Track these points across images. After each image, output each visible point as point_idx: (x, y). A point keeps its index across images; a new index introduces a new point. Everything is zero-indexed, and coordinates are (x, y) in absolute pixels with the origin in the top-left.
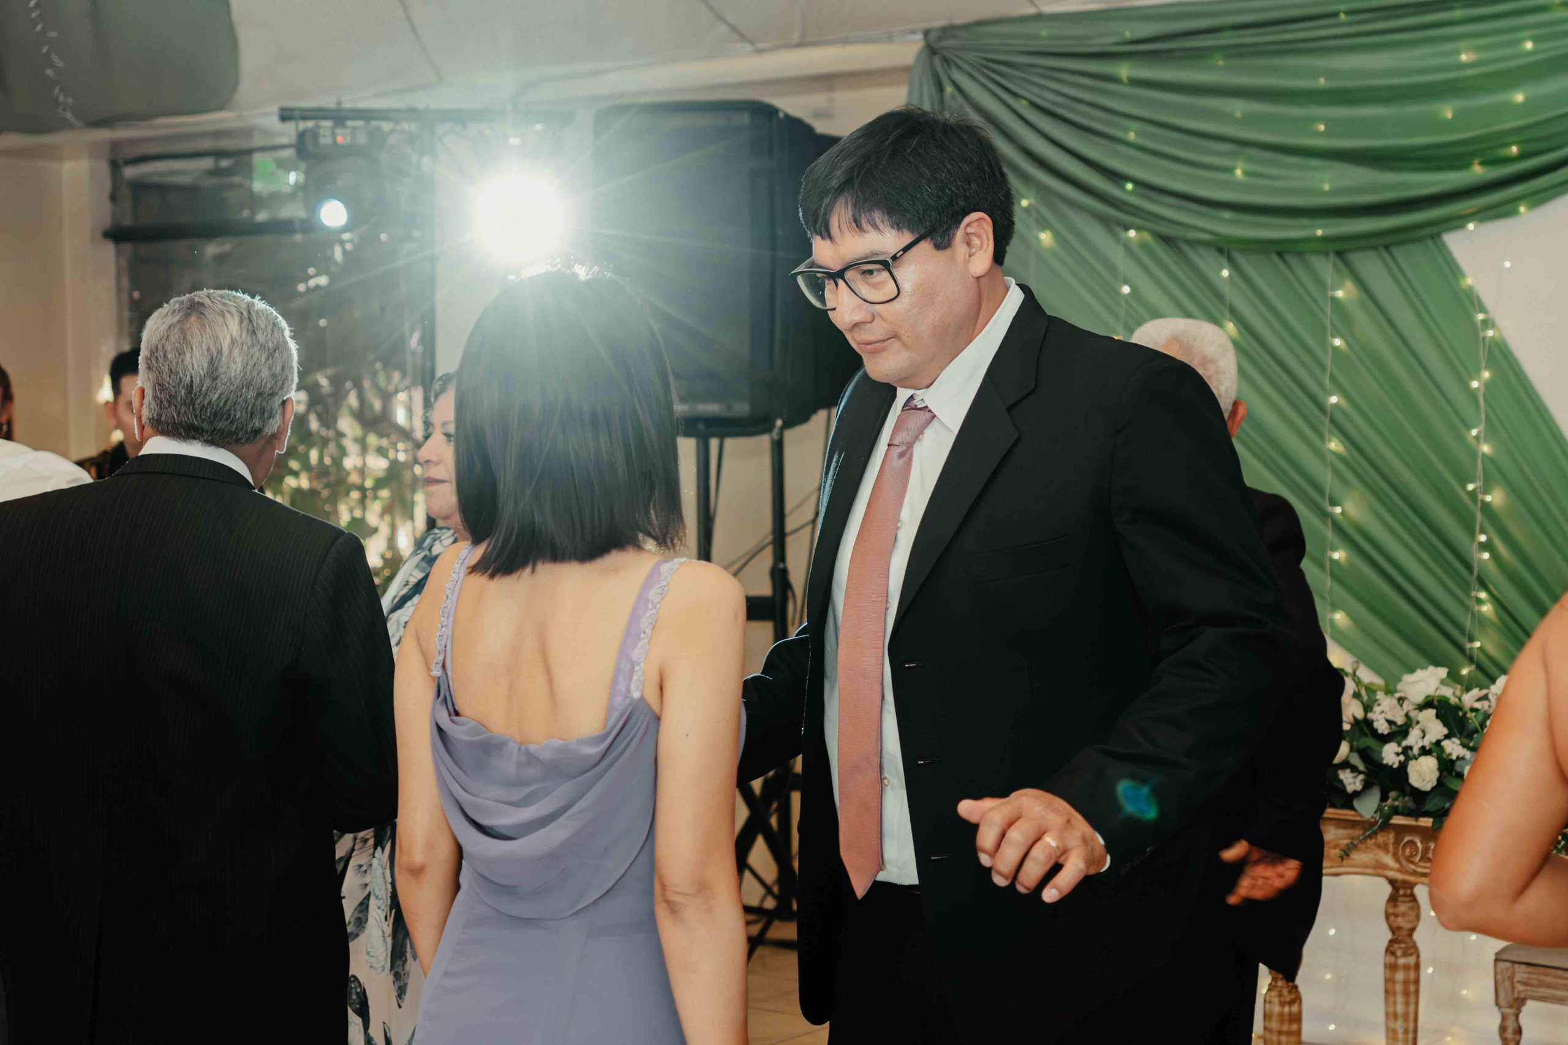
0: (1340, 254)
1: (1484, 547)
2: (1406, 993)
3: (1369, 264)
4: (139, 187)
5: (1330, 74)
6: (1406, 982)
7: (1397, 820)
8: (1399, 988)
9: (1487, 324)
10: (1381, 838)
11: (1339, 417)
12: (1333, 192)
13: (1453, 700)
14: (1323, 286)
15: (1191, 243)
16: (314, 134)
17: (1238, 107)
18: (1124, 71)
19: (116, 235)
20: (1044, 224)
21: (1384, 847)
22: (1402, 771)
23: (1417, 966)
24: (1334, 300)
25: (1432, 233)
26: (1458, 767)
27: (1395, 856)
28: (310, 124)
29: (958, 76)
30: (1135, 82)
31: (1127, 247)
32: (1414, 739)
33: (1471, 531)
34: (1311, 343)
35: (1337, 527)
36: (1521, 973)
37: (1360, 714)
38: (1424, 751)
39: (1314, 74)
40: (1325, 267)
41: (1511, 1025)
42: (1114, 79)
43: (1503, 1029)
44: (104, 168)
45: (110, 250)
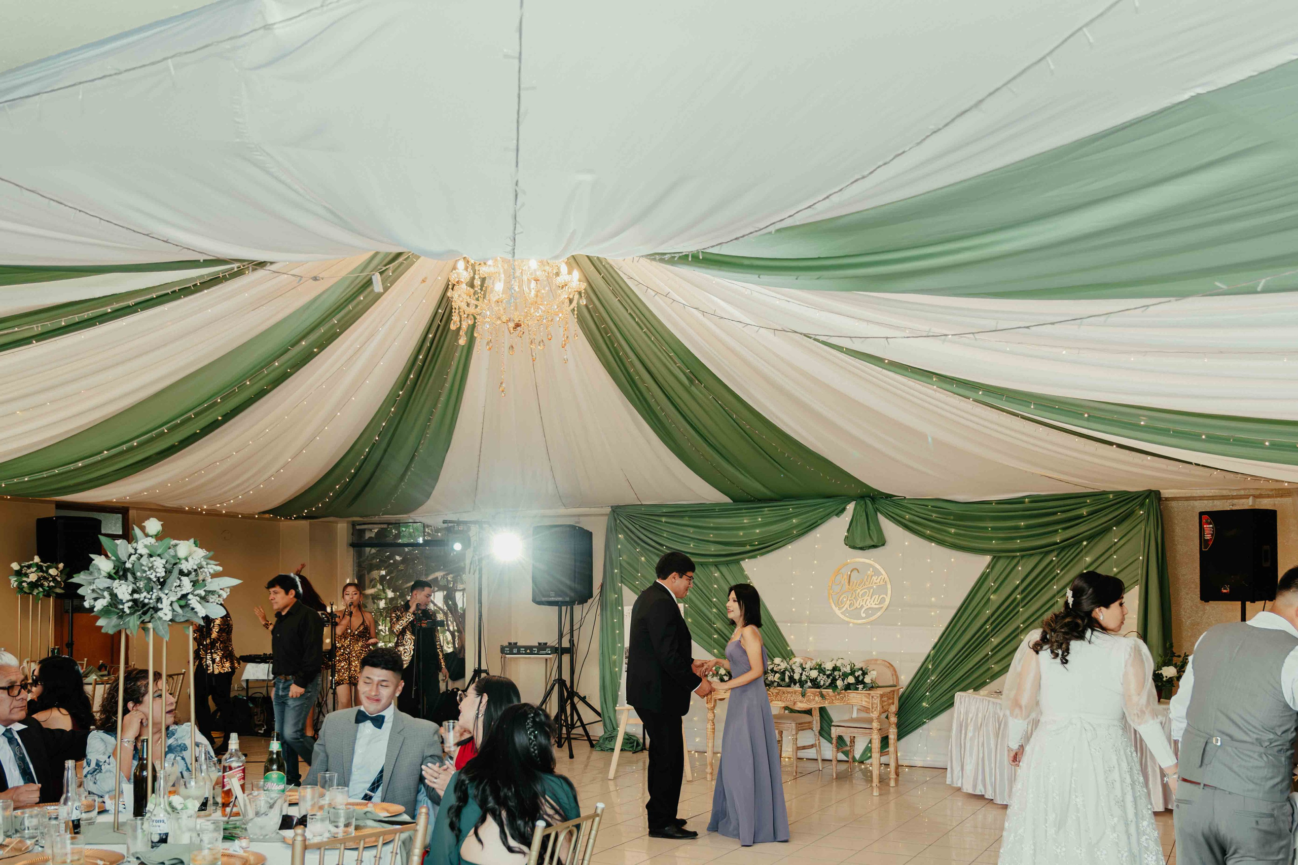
0: (715, 565)
3: (724, 569)
4: (358, 532)
5: (714, 523)
12: (714, 551)
14: (711, 572)
16: (453, 527)
17: (692, 530)
18: (664, 519)
19: (353, 545)
20: (642, 555)
24: (714, 576)
25: (737, 562)
28: (450, 524)
29: (621, 519)
30: (666, 522)
34: (708, 586)
35: (715, 629)
39: (710, 523)
40: (713, 569)
42: (662, 522)
44: (351, 526)
45: (351, 549)
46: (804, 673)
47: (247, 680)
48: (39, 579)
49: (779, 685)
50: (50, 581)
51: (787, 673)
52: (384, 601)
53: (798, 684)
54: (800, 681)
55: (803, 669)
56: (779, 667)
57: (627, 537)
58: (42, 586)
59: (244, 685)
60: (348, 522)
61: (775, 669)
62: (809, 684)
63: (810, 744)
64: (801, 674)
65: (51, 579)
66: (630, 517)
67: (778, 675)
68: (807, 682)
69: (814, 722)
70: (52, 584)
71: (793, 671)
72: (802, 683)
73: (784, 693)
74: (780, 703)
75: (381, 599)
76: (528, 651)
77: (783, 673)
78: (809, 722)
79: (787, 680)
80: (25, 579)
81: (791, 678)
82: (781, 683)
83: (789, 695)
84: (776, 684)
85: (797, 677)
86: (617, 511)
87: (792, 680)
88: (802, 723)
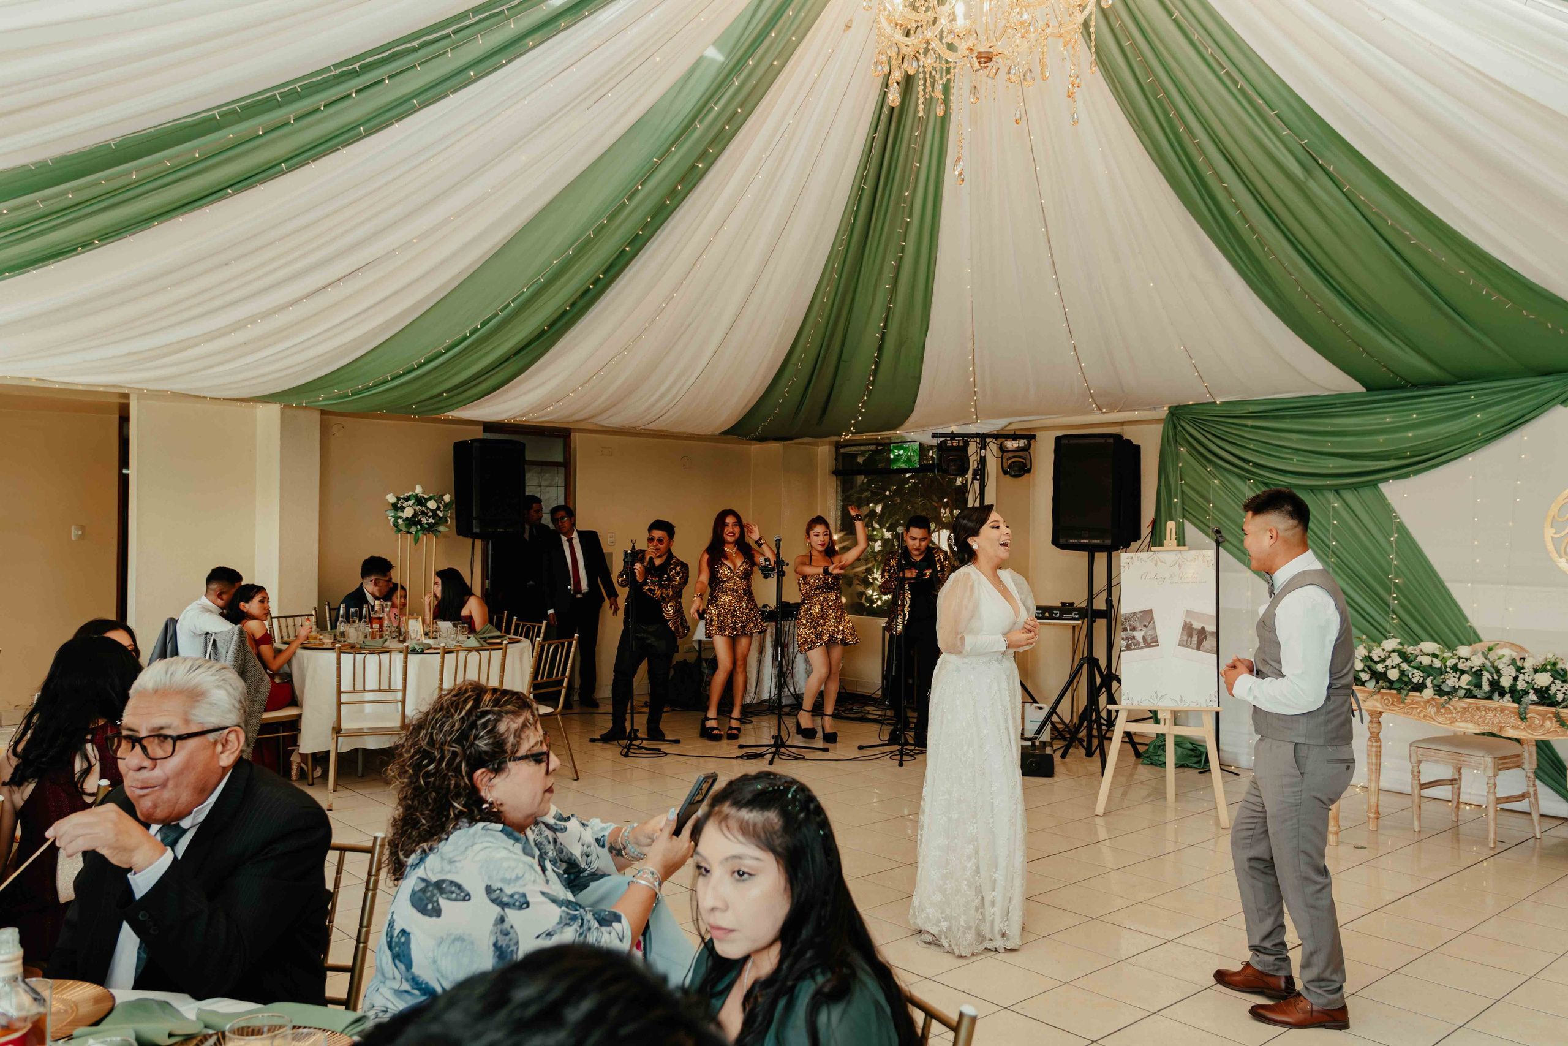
0: (1336, 491)
1: (1395, 599)
2: (1377, 756)
3: (1349, 496)
4: (844, 454)
5: (1332, 425)
6: (1377, 752)
7: (1382, 691)
8: (1373, 754)
9: (1396, 517)
10: (1375, 697)
11: (1335, 550)
12: (1334, 468)
13: (1404, 650)
14: (1328, 502)
16: (945, 442)
17: (1295, 436)
18: (1249, 423)
19: (836, 472)
20: (1215, 477)
21: (1377, 700)
22: (1385, 674)
23: (1380, 746)
24: (1333, 507)
25: (1374, 484)
26: (1406, 673)
27: (1381, 703)
28: (943, 439)
29: (1183, 424)
30: (1253, 427)
31: (1249, 486)
32: (1388, 662)
33: (1390, 594)
34: (1323, 522)
36: (1421, 751)
37: (1367, 654)
38: (1393, 667)
39: (1327, 425)
40: (1331, 496)
41: (1416, 770)
42: (1247, 426)
43: (1412, 771)
44: (834, 449)
45: (834, 477)
46: (1521, 677)
48: (415, 515)
49: (1469, 694)
50: (430, 517)
51: (1486, 675)
52: (879, 543)
53: (1508, 696)
54: (1513, 690)
55: (1519, 670)
56: (1469, 664)
57: (1193, 451)
58: (420, 522)
59: (697, 647)
60: (830, 443)
61: (1460, 666)
62: (1533, 697)
63: (1519, 793)
64: (1516, 679)
65: (430, 514)
66: (1197, 422)
67: (1466, 678)
68: (1527, 693)
69: (1526, 755)
70: (431, 520)
71: (1498, 671)
72: (1517, 695)
73: (1478, 709)
74: (1471, 726)
75: (876, 541)
76: (1047, 614)
77: (1478, 674)
78: (1518, 756)
79: (1486, 687)
80: (400, 514)
81: (1495, 686)
82: (1476, 692)
83: (1490, 714)
84: (1462, 693)
85: (1506, 682)
86: (1177, 413)
87: (1496, 688)
88: (1505, 758)
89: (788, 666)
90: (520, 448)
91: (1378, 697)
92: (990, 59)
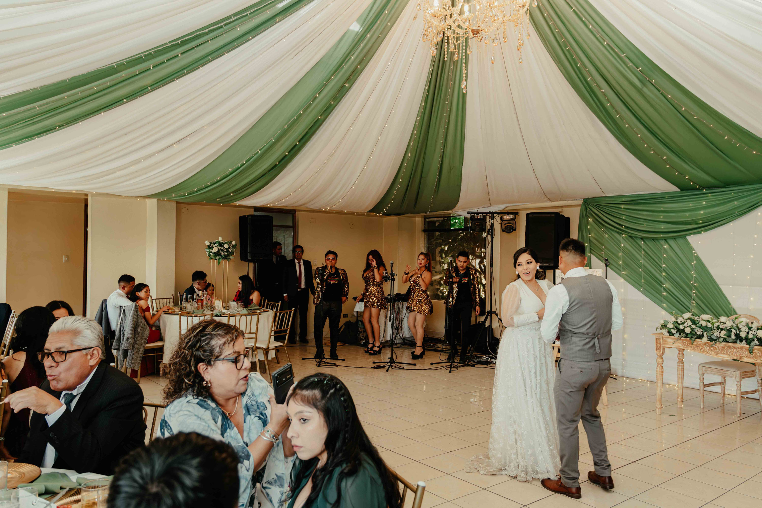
0: (665, 240)
1: (694, 293)
2: (682, 370)
3: (672, 242)
4: (429, 222)
5: (663, 208)
6: (682, 368)
7: (682, 338)
8: (680, 369)
9: (695, 253)
10: (679, 341)
11: (666, 270)
12: (664, 229)
13: (693, 319)
14: (662, 245)
15: (635, 237)
16: (474, 216)
17: (645, 213)
18: (623, 206)
19: (424, 231)
20: (606, 233)
21: (680, 343)
22: (684, 330)
23: (684, 366)
24: (664, 248)
25: (684, 237)
26: (694, 330)
27: (682, 345)
28: (473, 214)
29: (590, 207)
30: (624, 208)
31: (623, 238)
32: (686, 324)
33: (692, 291)
34: (659, 255)
35: (664, 289)
36: (704, 368)
37: (675, 320)
38: (688, 327)
39: (661, 207)
40: (663, 242)
41: (702, 378)
42: (621, 208)
43: (700, 378)
44: (423, 219)
45: (423, 233)
46: (751, 332)
47: (357, 312)
48: (218, 251)
49: (725, 340)
50: (225, 252)
51: (733, 331)
53: (744, 342)
54: (746, 339)
55: (750, 328)
56: (725, 325)
57: (595, 220)
58: (221, 254)
59: (355, 314)
60: (421, 217)
61: (721, 326)
62: (756, 342)
63: (754, 389)
64: (748, 333)
65: (225, 250)
66: (597, 206)
67: (723, 332)
68: (754, 340)
69: (757, 371)
70: (226, 253)
71: (739, 329)
72: (749, 341)
73: (730, 347)
74: (726, 356)
75: (445, 264)
77: (729, 331)
78: (753, 371)
79: (733, 337)
80: (211, 251)
81: (738, 336)
82: (728, 339)
83: (735, 350)
84: (721, 340)
85: (743, 335)
86: (588, 203)
87: (738, 337)
88: (745, 372)
89: (399, 324)
90: (270, 219)
91: (681, 341)
92: (479, 33)
